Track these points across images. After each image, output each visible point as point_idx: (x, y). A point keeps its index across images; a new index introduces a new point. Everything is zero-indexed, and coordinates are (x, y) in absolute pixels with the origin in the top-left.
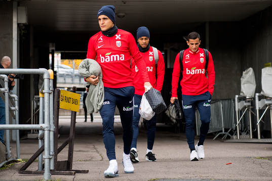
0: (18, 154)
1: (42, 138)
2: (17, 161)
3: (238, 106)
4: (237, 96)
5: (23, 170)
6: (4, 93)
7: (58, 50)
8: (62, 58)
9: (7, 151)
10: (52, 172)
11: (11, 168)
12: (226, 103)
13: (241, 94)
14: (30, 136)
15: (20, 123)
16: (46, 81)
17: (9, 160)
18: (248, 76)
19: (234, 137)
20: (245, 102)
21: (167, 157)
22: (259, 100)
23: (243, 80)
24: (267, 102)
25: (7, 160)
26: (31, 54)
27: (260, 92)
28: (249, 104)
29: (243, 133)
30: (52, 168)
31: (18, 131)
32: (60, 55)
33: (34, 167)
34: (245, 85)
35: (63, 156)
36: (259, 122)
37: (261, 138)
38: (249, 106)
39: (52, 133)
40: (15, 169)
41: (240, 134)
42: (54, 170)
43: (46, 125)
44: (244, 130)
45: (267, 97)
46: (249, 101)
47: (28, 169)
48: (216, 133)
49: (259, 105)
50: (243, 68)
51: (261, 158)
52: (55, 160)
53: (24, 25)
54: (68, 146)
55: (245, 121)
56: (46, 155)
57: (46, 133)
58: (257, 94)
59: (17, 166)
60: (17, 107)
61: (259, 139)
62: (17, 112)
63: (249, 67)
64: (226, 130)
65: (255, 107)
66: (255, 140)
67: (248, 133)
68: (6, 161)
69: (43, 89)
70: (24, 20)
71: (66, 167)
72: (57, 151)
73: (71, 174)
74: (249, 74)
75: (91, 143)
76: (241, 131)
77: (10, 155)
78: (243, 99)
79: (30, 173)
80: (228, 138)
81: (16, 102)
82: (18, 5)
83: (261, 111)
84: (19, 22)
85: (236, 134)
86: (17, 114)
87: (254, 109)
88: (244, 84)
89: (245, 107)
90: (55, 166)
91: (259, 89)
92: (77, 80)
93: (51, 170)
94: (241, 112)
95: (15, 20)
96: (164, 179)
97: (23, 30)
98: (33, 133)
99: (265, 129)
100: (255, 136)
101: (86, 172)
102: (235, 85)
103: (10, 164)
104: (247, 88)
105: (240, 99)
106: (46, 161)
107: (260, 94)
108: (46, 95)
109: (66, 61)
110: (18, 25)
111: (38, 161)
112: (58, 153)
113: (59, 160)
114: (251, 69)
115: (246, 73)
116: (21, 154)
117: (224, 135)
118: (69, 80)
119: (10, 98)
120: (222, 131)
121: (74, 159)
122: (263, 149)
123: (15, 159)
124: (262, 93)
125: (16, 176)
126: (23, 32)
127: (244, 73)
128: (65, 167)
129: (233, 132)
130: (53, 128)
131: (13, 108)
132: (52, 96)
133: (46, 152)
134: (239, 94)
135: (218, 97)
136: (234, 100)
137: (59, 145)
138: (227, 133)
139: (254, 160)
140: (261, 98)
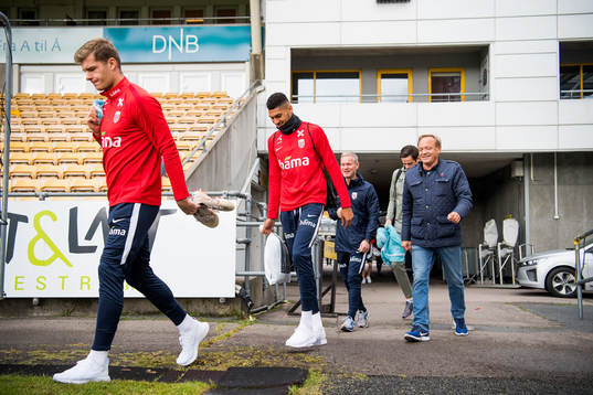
0: (285, 296)
2: (284, 303)
3: (482, 254)
4: (480, 245)
5: (292, 312)
9: (275, 293)
11: (281, 309)
12: (470, 251)
13: (485, 243)
17: (278, 302)
19: (479, 282)
20: (489, 251)
22: (502, 249)
23: (486, 231)
24: (509, 251)
25: (276, 301)
27: (501, 242)
28: (492, 252)
29: (486, 279)
36: (501, 269)
37: (504, 283)
38: (491, 254)
40: (283, 310)
41: (484, 280)
44: (487, 276)
45: (508, 246)
46: (491, 250)
47: (297, 311)
49: (501, 253)
50: (485, 220)
51: (508, 303)
55: (488, 268)
58: (499, 244)
59: (284, 308)
61: (502, 285)
63: (491, 219)
64: (471, 276)
65: (497, 255)
66: (498, 286)
67: (491, 279)
68: (275, 303)
71: (330, 310)
72: (322, 295)
73: (334, 317)
74: (491, 226)
76: (485, 277)
77: (278, 298)
78: (487, 247)
80: (473, 283)
83: (503, 259)
85: (480, 280)
87: (496, 257)
88: (487, 234)
89: (488, 255)
91: (501, 239)
94: (484, 260)
99: (506, 275)
100: (498, 281)
102: (478, 235)
103: (279, 305)
104: (490, 238)
105: (483, 248)
107: (502, 244)
114: (493, 221)
115: (489, 224)
116: (289, 295)
117: (469, 280)
118: (326, 229)
120: (467, 277)
121: (336, 301)
122: (504, 294)
123: (282, 301)
124: (504, 242)
125: (285, 317)
127: (487, 224)
128: (328, 310)
129: (477, 278)
134: (482, 244)
136: (478, 249)
138: (472, 279)
139: (500, 305)
140: (503, 247)
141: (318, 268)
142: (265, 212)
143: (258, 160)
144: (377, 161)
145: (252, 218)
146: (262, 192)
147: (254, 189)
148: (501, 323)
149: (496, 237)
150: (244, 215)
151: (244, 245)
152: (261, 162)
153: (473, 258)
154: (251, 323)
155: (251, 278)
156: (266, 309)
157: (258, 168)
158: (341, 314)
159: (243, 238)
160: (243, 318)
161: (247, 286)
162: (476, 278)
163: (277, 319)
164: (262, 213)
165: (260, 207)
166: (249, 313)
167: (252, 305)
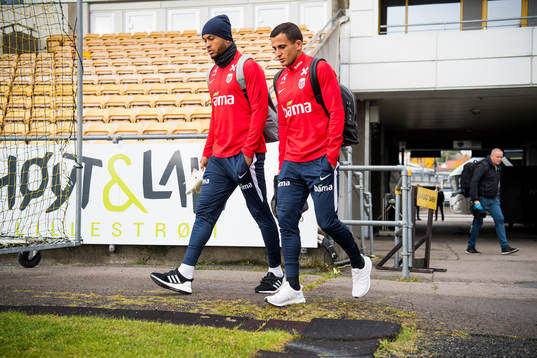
0: (372, 250)
1: (400, 235)
5: (380, 266)
7: (408, 148)
8: (412, 156)
14: (381, 233)
15: (374, 219)
16: (404, 178)
21: (531, 259)
26: (382, 153)
30: (410, 265)
31: (371, 228)
32: (409, 154)
33: (390, 264)
35: (420, 253)
39: (410, 230)
42: (411, 268)
43: (403, 222)
47: (385, 265)
52: (413, 257)
53: (377, 124)
54: (425, 244)
56: (403, 252)
57: (404, 230)
60: (370, 204)
69: (401, 185)
70: (376, 120)
72: (415, 248)
73: (429, 272)
75: (444, 242)
79: (387, 269)
81: (370, 200)
82: (370, 105)
84: (371, 122)
86: (370, 211)
90: (413, 263)
92: (426, 179)
93: (409, 267)
95: (367, 119)
96: (533, 282)
97: (375, 128)
101: (445, 271)
106: (404, 259)
108: (404, 192)
109: (415, 159)
110: (371, 124)
111: (394, 257)
112: (415, 250)
113: (416, 257)
116: (376, 250)
118: (418, 178)
119: (365, 195)
121: (431, 257)
125: (374, 271)
126: (375, 131)
128: (422, 265)
130: (411, 225)
131: (367, 205)
132: (410, 193)
133: (404, 248)
137: (416, 243)
141: (410, 218)
142: (349, 155)
144: (481, 98)
154: (335, 276)
158: (436, 270)
160: (326, 271)
164: (347, 160)
166: (333, 265)
167: (336, 257)
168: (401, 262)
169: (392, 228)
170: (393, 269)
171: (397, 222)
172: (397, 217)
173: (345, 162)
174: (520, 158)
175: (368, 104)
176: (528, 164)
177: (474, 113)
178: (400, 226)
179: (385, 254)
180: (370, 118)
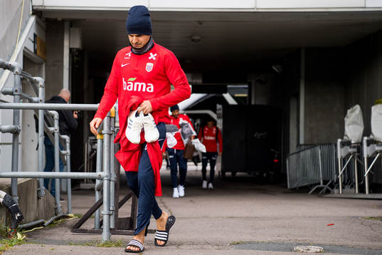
0: (70, 208)
1: (100, 189)
2: (68, 217)
3: (341, 152)
4: (339, 140)
5: (77, 228)
6: (53, 134)
9: (56, 204)
10: (112, 231)
11: (62, 225)
12: (326, 148)
13: (345, 138)
14: (83, 186)
15: (72, 171)
16: (106, 120)
17: (59, 215)
18: (353, 115)
19: (336, 191)
20: (350, 148)
22: (368, 145)
23: (347, 121)
24: (378, 148)
25: (56, 215)
26: (85, 85)
27: (368, 136)
28: (355, 150)
29: (346, 187)
30: (112, 226)
31: (69, 180)
33: (89, 225)
34: (351, 126)
35: (125, 211)
36: (367, 172)
37: (370, 192)
38: (354, 153)
39: (112, 184)
40: (66, 226)
41: (343, 188)
42: (114, 229)
43: (105, 173)
44: (348, 182)
45: (378, 142)
46: (354, 147)
47: (83, 227)
48: (312, 186)
49: (367, 151)
50: (347, 106)
51: (372, 218)
52: (116, 216)
53: (78, 50)
54: (131, 199)
55: (349, 171)
56: (104, 210)
57: (105, 183)
58: (366, 138)
59: (68, 223)
60: (68, 151)
61: (367, 194)
62: (69, 157)
63: (355, 105)
64: (325, 182)
65: (362, 154)
66: (362, 196)
67: (353, 186)
68: (55, 217)
70: (77, 45)
71: (128, 225)
72: (119, 205)
74: (355, 113)
76: (344, 184)
77: (60, 210)
78: (348, 143)
79: (84, 231)
80: (328, 192)
81: (68, 145)
82: (71, 26)
83: (370, 160)
84: (71, 47)
85: (338, 187)
86: (68, 159)
87: (360, 157)
88: (349, 125)
89: (350, 154)
90: (115, 224)
91: (367, 131)
93: (111, 229)
94: (344, 160)
95: (66, 44)
96: (250, 243)
97: (76, 56)
98: (87, 182)
99: (374, 181)
100: (362, 190)
101: (153, 232)
102: (337, 126)
103: (60, 219)
104: (353, 130)
105: (343, 144)
106: (105, 218)
107: (369, 139)
108: (106, 137)
110: (71, 50)
111: (94, 217)
112: (119, 207)
113: (120, 216)
114: (358, 108)
115: (352, 112)
116: (73, 208)
117: (322, 188)
119: (61, 140)
120: (319, 184)
122: (372, 207)
123: (65, 214)
124: (371, 137)
125: (68, 235)
126: (75, 58)
127: (349, 111)
129: (334, 185)
130: (114, 177)
131: (63, 152)
133: (105, 206)
134: (342, 138)
135: (316, 142)
136: (336, 145)
137: (121, 198)
138: (327, 186)
139: (362, 221)
140: (370, 142)
141: (112, 169)
142: (41, 90)
143: (33, 19)
144: (200, 23)
145: (23, 99)
146: (40, 64)
147: (27, 59)
148: (362, 243)
149: (361, 129)
150: (11, 94)
151: (10, 136)
152: (37, 22)
153: (329, 159)
154: (20, 242)
155: (20, 181)
156: (42, 224)
157: (33, 31)
159: (9, 126)
160: (8, 236)
161: (15, 192)
162: (332, 186)
163: (57, 238)
164: (38, 96)
165: (34, 83)
166: (17, 229)
167: (21, 218)
168: (101, 223)
169: (94, 180)
170: (92, 232)
171: (98, 173)
172: (98, 167)
173: (35, 99)
174: (245, 95)
175: (67, 25)
176: (253, 103)
177: (193, 40)
178: (101, 178)
179: (84, 212)
180: (69, 43)
